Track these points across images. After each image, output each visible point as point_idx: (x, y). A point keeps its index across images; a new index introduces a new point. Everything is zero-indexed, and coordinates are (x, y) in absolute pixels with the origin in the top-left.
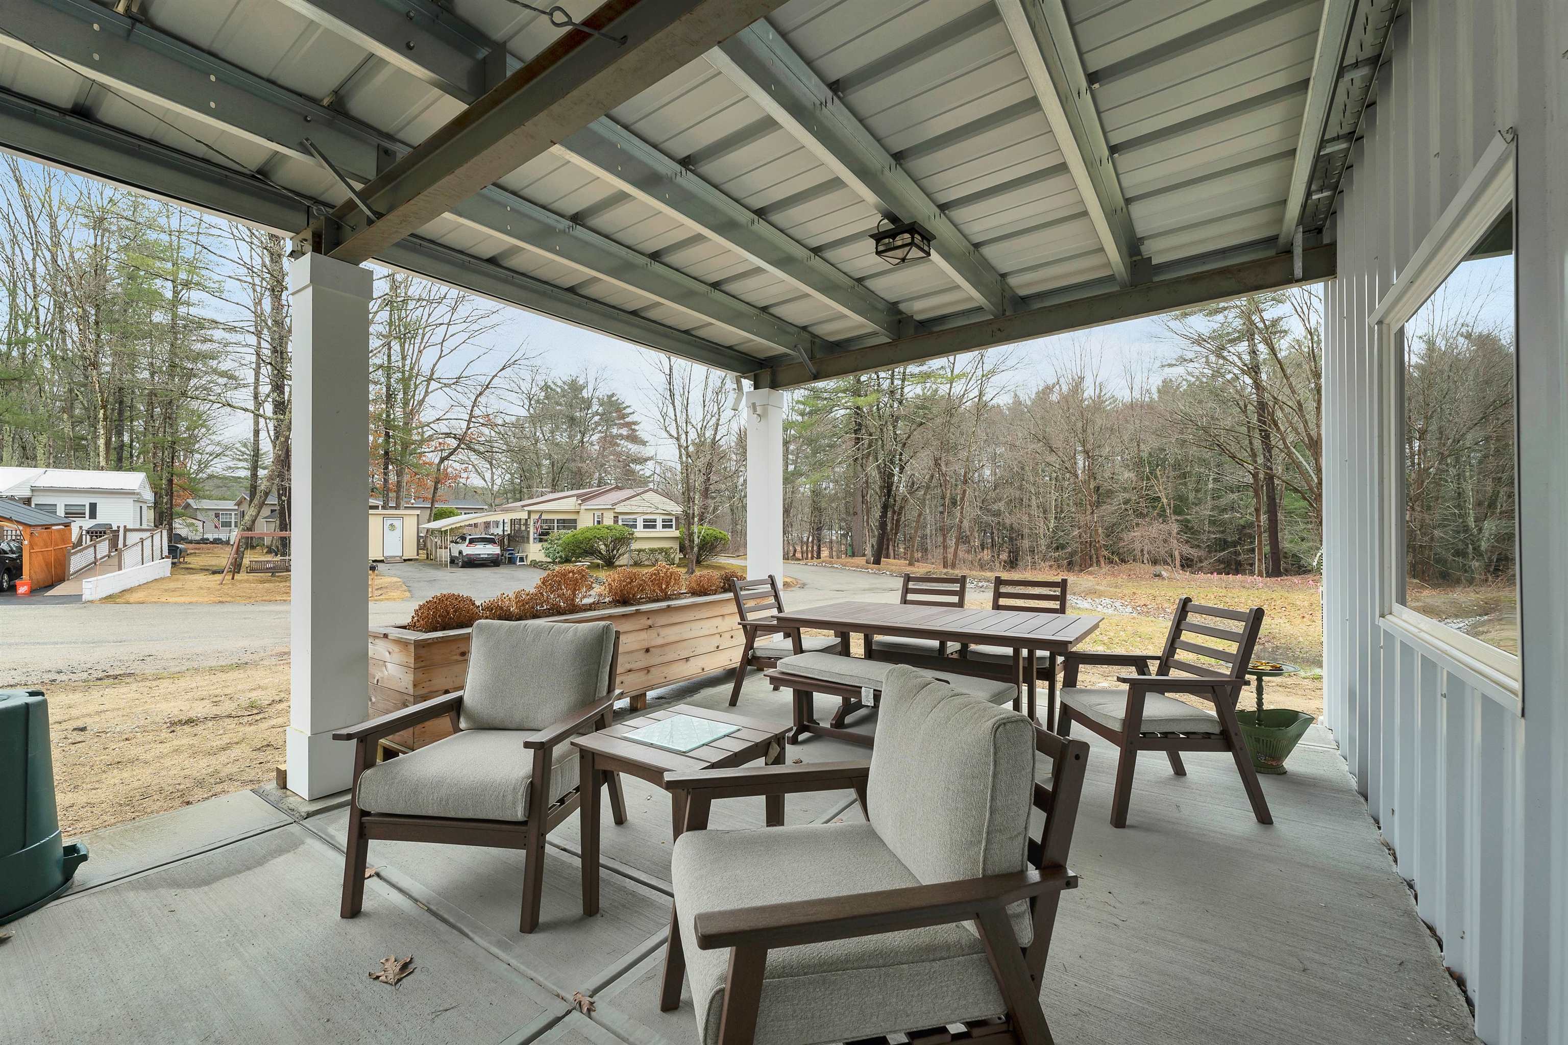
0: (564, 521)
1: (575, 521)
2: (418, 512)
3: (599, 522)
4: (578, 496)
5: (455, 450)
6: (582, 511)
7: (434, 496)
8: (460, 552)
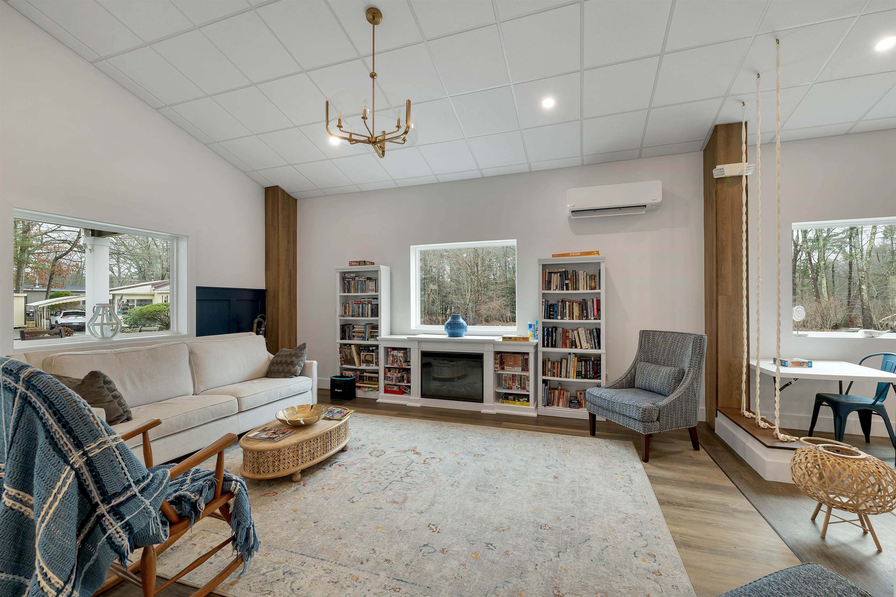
0: (141, 301)
1: (151, 301)
2: (26, 295)
3: (165, 301)
4: (153, 285)
5: (67, 252)
6: (156, 295)
7: (49, 284)
8: (56, 322)
